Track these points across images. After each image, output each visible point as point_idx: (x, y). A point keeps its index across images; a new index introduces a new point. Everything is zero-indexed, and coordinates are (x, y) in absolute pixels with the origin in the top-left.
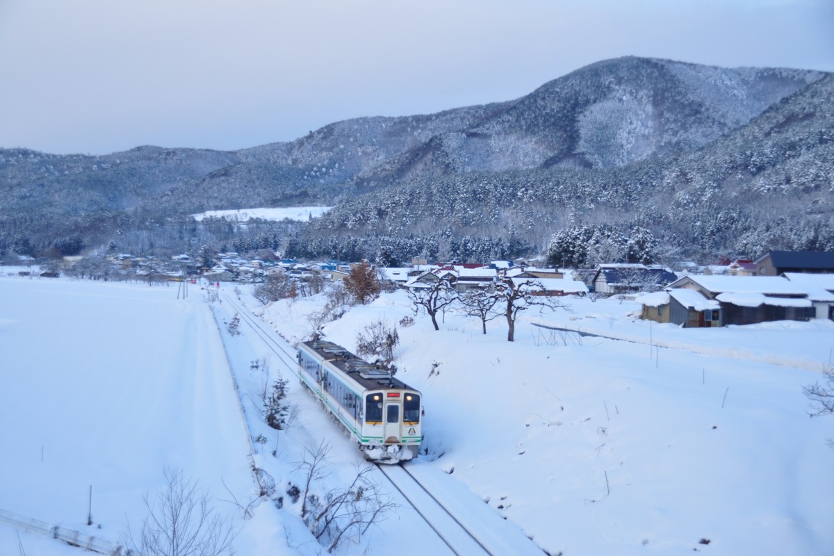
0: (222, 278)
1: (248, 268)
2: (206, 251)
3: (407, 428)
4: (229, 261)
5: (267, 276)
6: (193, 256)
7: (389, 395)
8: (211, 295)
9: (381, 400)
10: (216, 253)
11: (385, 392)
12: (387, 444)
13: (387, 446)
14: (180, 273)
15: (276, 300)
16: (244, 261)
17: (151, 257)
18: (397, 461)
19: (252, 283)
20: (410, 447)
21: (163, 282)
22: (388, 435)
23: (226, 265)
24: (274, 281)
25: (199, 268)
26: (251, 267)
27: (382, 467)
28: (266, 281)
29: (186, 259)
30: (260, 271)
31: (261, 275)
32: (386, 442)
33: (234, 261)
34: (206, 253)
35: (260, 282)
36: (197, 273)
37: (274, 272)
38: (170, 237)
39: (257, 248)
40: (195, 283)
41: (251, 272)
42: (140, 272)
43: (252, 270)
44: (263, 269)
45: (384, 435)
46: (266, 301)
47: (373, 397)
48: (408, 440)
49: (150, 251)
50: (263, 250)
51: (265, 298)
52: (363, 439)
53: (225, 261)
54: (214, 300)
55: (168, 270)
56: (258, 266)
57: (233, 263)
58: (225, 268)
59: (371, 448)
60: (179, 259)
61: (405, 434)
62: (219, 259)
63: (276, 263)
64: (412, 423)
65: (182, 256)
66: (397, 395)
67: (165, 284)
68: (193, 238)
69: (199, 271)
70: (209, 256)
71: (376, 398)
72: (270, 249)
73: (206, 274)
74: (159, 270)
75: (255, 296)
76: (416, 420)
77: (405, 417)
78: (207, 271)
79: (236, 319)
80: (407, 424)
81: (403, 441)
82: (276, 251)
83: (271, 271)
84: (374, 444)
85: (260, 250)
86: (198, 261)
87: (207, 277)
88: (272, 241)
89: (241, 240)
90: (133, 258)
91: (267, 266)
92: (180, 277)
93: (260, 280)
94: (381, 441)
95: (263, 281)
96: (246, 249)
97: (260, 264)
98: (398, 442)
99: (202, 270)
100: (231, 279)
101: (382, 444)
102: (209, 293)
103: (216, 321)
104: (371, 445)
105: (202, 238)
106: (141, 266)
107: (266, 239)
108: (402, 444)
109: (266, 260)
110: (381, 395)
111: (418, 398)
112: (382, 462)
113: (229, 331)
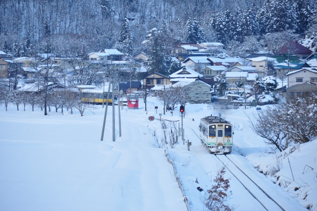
0: (192, 95)
1: (244, 74)
2: (157, 41)
3: (226, 139)
4: (204, 60)
5: (284, 89)
6: (130, 51)
7: (218, 126)
8: (168, 130)
9: (215, 128)
10: (177, 44)
11: (216, 124)
12: (218, 146)
13: (218, 147)
14: (106, 87)
15: (306, 140)
16: (235, 60)
17: (45, 56)
18: (223, 153)
19: (252, 104)
20: (228, 147)
21: (71, 106)
22: (219, 142)
23: (198, 68)
24: (300, 100)
25: (143, 75)
26: (250, 72)
27: (217, 155)
28: (284, 100)
29: (117, 58)
30: (269, 79)
31: (272, 87)
32: (218, 145)
33: (214, 60)
34: (156, 44)
35: (270, 103)
36: (139, 87)
37: (299, 80)
38: (84, 13)
39: (263, 32)
40: (136, 106)
41: (250, 82)
42: (23, 86)
43: (252, 77)
44: (275, 75)
45: (217, 142)
46: (284, 142)
47: (212, 127)
48: (227, 144)
49: (44, 43)
50: (276, 35)
51: (281, 135)
52: (208, 144)
53: (195, 59)
54: (175, 142)
55: (81, 82)
56: (265, 70)
57: (212, 64)
58: (196, 74)
59: (211, 147)
60: (102, 58)
61: (226, 142)
62: (185, 56)
63: (303, 61)
64: (228, 137)
65: (108, 52)
66: (222, 126)
67: (75, 110)
68: (130, 15)
69: (143, 82)
70: (162, 50)
71: (213, 127)
72: (290, 33)
73: (157, 87)
74: (62, 82)
75: (259, 132)
76: (230, 136)
77: (225, 135)
78: (159, 82)
79: (222, 180)
80: (226, 138)
81: (225, 145)
82: (303, 36)
83: (293, 79)
84: (212, 146)
85: (268, 36)
86: (140, 60)
87: (160, 94)
88: (295, 16)
89: (228, 15)
90: (10, 58)
91: (284, 68)
92: (105, 95)
93: (269, 98)
94: (216, 145)
95: (276, 101)
96: (239, 33)
97: (270, 65)
98: (223, 145)
99: (149, 81)
100: (210, 98)
101: (216, 146)
102: (164, 127)
103: (180, 185)
104: (211, 146)
105: (147, 12)
106: (25, 74)
107: (282, 10)
108: (224, 146)
109: (281, 56)
110: (215, 126)
111: (231, 127)
112: (217, 153)
113: (207, 205)
